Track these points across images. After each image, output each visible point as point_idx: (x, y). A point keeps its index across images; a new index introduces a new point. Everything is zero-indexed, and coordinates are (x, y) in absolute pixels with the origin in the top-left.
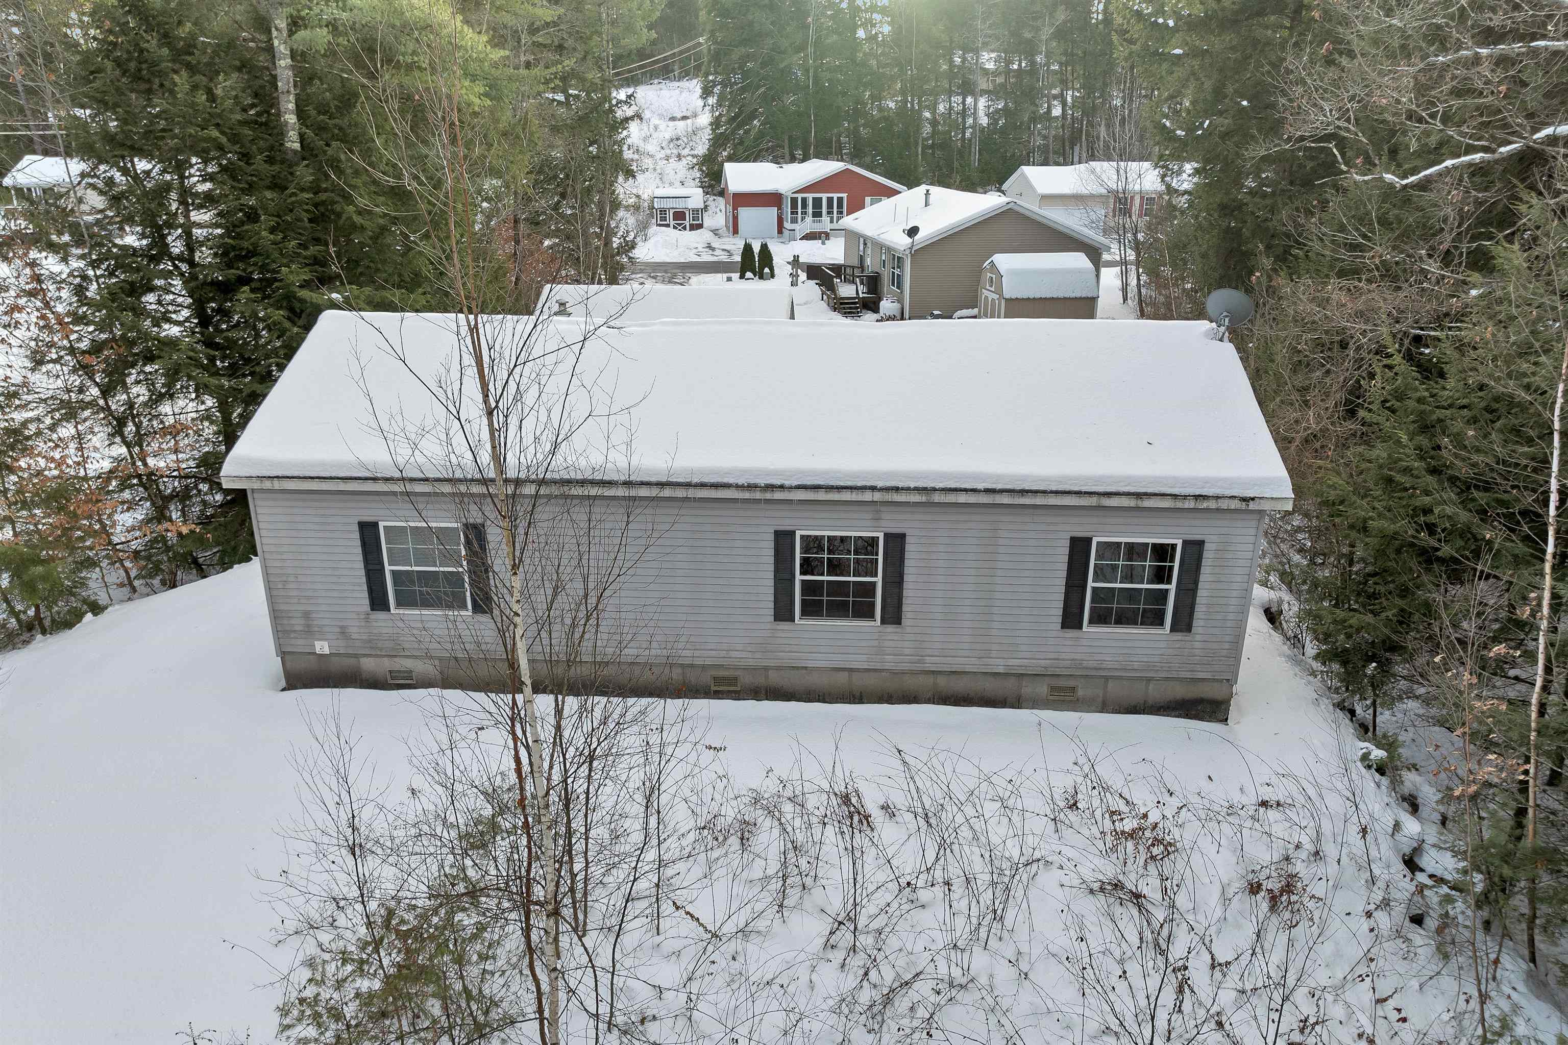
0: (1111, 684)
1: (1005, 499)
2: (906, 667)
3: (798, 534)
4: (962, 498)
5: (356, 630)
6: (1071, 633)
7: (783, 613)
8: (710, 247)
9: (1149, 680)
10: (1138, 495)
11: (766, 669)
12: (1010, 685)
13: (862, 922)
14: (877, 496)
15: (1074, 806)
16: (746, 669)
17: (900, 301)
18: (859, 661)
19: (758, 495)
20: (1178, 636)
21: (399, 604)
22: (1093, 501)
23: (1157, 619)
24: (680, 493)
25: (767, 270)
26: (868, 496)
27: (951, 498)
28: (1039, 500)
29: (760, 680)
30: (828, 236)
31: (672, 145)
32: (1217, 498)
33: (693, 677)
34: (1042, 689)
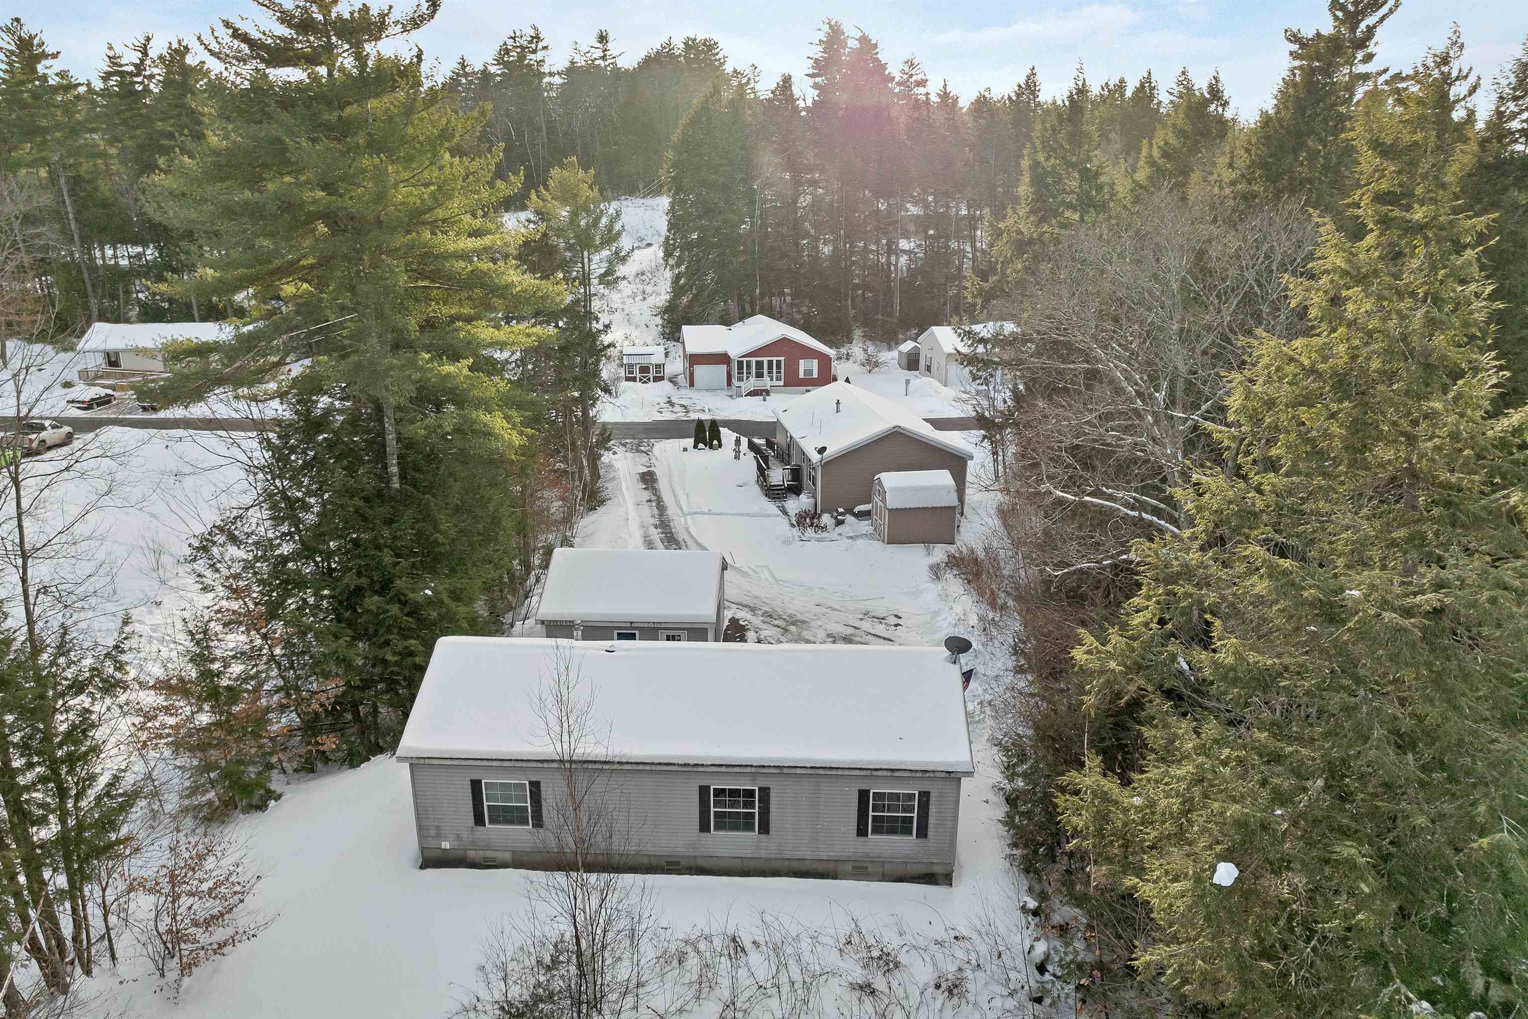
0: (886, 865)
1: (822, 772)
2: (772, 856)
3: (712, 787)
4: (799, 771)
5: (465, 835)
6: (862, 839)
7: (704, 827)
8: (671, 403)
9: (906, 863)
10: (892, 770)
11: (696, 857)
12: (831, 866)
13: (739, 1004)
14: (753, 770)
15: (849, 943)
16: (684, 857)
17: (814, 497)
18: (748, 853)
19: (690, 769)
20: (919, 840)
21: (491, 822)
22: (869, 773)
23: (908, 832)
24: (648, 768)
25: (715, 442)
26: (749, 770)
27: (793, 771)
28: (840, 772)
29: (692, 863)
30: (768, 393)
31: (637, 280)
32: (934, 772)
33: (654, 862)
34: (849, 867)
